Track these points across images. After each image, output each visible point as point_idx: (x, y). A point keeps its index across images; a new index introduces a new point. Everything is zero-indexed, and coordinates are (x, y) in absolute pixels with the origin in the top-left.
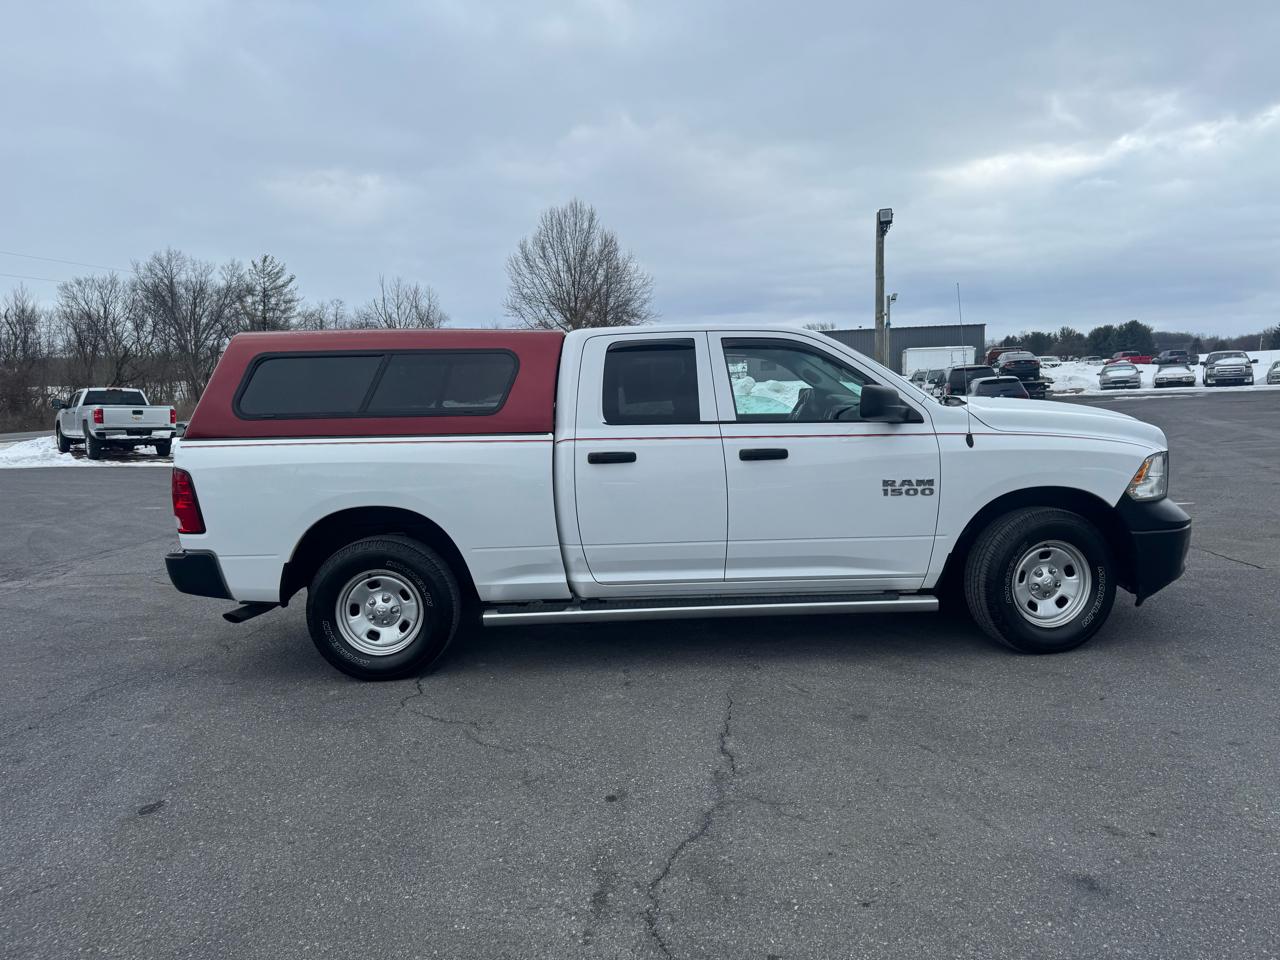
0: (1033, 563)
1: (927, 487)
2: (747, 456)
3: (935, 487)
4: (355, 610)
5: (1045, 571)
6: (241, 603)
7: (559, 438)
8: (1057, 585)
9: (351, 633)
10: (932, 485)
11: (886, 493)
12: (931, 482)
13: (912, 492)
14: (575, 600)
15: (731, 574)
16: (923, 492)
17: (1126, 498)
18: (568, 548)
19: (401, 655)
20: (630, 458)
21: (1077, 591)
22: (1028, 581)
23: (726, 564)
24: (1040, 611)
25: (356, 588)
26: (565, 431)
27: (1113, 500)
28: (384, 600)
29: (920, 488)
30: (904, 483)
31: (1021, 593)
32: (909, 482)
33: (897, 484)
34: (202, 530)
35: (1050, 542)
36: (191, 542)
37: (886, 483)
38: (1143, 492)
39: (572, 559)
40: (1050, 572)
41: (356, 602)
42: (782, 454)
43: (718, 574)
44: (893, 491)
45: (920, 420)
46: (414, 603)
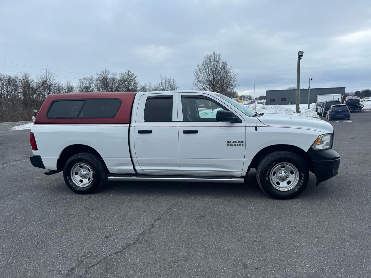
0: (278, 169)
1: (241, 143)
2: (185, 132)
3: (244, 144)
4: (76, 174)
5: (283, 172)
6: (49, 170)
7: (131, 125)
8: (287, 177)
9: (75, 180)
10: (243, 143)
11: (228, 145)
12: (243, 142)
13: (236, 145)
14: (136, 174)
15: (181, 168)
16: (240, 145)
17: (311, 149)
18: (133, 158)
19: (87, 187)
20: (150, 132)
21: (294, 179)
22: (277, 175)
23: (179, 165)
24: (281, 185)
25: (76, 168)
26: (133, 124)
27: (306, 150)
28: (84, 171)
29: (239, 144)
30: (234, 142)
31: (274, 179)
32: (236, 142)
33: (232, 142)
34: (36, 149)
35: (284, 163)
36: (35, 153)
37: (228, 142)
38: (319, 147)
39: (134, 162)
40: (285, 173)
41: (77, 171)
42: (196, 132)
43: (177, 168)
44: (230, 144)
45: (241, 122)
46: (91, 173)
